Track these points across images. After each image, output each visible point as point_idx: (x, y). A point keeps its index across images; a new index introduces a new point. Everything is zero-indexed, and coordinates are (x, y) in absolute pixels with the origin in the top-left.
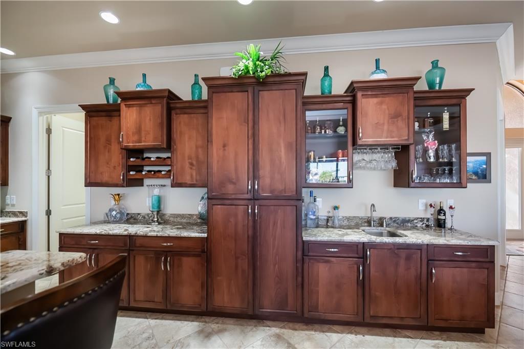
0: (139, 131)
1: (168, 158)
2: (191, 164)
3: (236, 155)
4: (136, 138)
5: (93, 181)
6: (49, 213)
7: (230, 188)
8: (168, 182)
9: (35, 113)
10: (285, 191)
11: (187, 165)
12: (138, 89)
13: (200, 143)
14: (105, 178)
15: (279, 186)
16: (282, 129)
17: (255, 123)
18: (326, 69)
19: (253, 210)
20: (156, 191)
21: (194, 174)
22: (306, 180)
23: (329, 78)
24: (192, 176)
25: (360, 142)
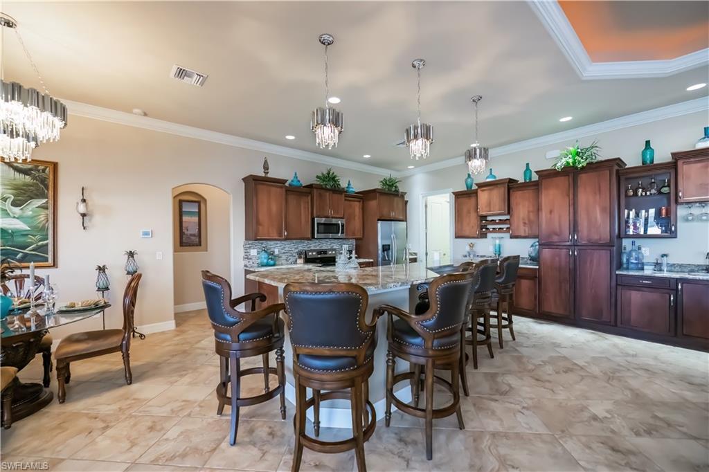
0: (489, 204)
1: (507, 220)
2: (525, 223)
3: (560, 217)
4: (487, 209)
5: (460, 235)
6: (427, 254)
7: (555, 239)
8: (508, 235)
9: (421, 196)
10: (600, 239)
11: (521, 224)
12: (488, 180)
13: (531, 209)
14: (467, 233)
15: (595, 237)
16: (598, 197)
17: (575, 195)
18: (648, 143)
19: (573, 252)
20: (497, 242)
21: (527, 230)
22: (626, 232)
23: (650, 150)
24: (525, 231)
25: (680, 201)
